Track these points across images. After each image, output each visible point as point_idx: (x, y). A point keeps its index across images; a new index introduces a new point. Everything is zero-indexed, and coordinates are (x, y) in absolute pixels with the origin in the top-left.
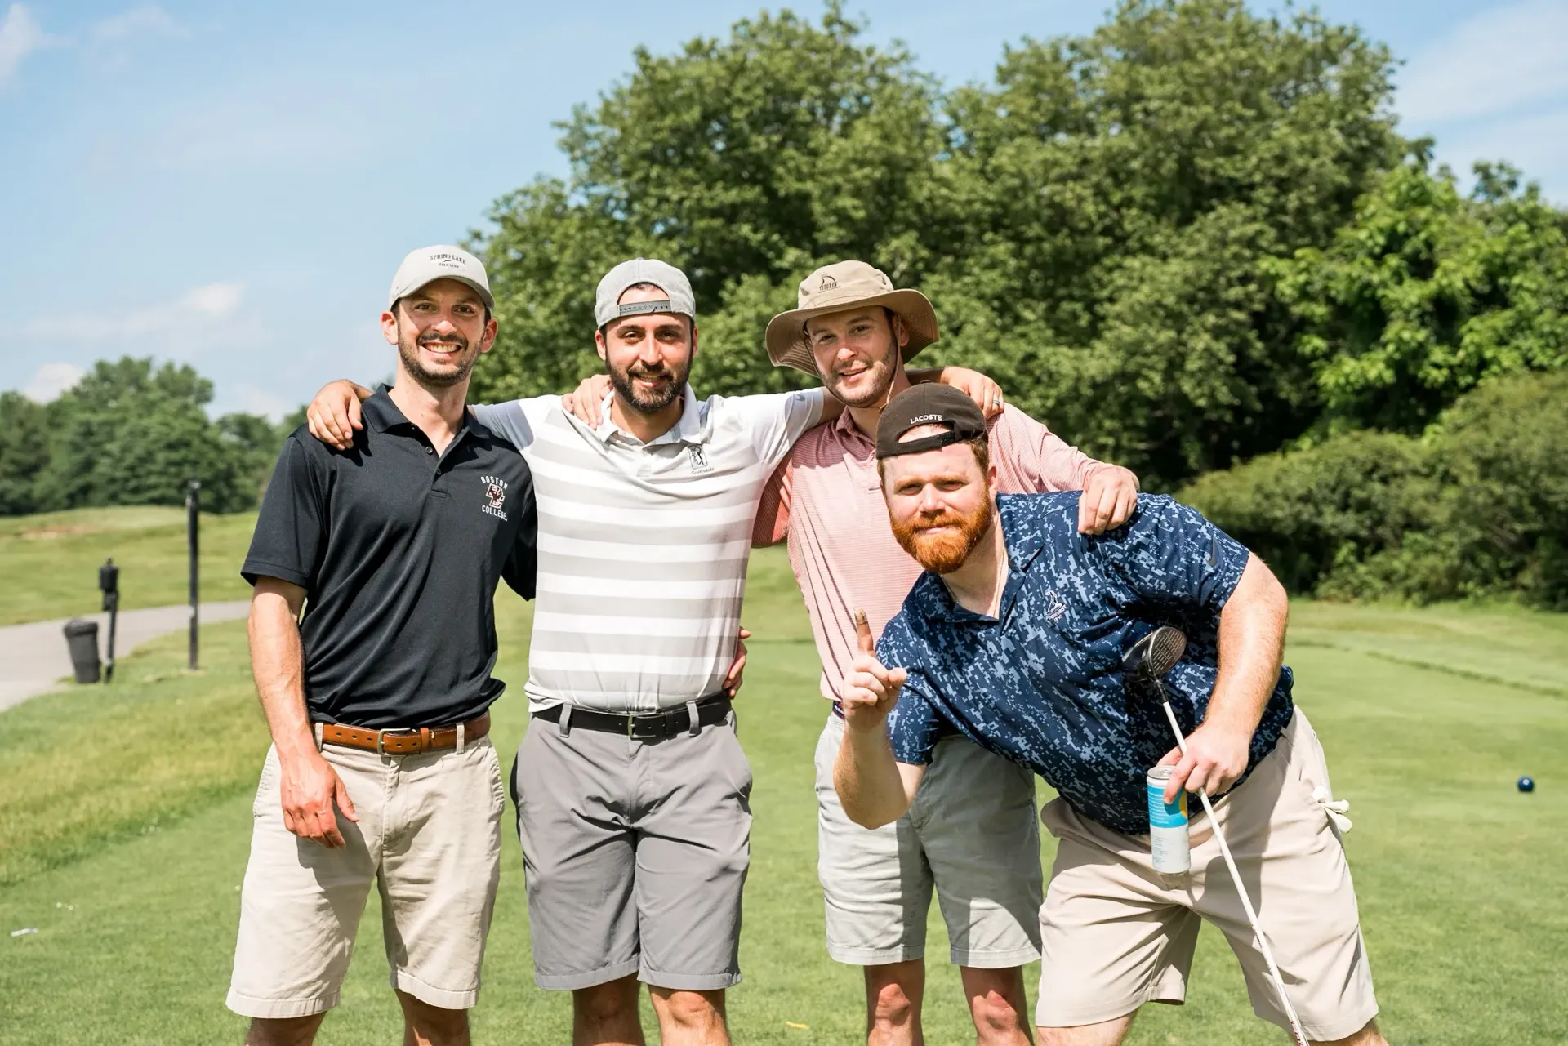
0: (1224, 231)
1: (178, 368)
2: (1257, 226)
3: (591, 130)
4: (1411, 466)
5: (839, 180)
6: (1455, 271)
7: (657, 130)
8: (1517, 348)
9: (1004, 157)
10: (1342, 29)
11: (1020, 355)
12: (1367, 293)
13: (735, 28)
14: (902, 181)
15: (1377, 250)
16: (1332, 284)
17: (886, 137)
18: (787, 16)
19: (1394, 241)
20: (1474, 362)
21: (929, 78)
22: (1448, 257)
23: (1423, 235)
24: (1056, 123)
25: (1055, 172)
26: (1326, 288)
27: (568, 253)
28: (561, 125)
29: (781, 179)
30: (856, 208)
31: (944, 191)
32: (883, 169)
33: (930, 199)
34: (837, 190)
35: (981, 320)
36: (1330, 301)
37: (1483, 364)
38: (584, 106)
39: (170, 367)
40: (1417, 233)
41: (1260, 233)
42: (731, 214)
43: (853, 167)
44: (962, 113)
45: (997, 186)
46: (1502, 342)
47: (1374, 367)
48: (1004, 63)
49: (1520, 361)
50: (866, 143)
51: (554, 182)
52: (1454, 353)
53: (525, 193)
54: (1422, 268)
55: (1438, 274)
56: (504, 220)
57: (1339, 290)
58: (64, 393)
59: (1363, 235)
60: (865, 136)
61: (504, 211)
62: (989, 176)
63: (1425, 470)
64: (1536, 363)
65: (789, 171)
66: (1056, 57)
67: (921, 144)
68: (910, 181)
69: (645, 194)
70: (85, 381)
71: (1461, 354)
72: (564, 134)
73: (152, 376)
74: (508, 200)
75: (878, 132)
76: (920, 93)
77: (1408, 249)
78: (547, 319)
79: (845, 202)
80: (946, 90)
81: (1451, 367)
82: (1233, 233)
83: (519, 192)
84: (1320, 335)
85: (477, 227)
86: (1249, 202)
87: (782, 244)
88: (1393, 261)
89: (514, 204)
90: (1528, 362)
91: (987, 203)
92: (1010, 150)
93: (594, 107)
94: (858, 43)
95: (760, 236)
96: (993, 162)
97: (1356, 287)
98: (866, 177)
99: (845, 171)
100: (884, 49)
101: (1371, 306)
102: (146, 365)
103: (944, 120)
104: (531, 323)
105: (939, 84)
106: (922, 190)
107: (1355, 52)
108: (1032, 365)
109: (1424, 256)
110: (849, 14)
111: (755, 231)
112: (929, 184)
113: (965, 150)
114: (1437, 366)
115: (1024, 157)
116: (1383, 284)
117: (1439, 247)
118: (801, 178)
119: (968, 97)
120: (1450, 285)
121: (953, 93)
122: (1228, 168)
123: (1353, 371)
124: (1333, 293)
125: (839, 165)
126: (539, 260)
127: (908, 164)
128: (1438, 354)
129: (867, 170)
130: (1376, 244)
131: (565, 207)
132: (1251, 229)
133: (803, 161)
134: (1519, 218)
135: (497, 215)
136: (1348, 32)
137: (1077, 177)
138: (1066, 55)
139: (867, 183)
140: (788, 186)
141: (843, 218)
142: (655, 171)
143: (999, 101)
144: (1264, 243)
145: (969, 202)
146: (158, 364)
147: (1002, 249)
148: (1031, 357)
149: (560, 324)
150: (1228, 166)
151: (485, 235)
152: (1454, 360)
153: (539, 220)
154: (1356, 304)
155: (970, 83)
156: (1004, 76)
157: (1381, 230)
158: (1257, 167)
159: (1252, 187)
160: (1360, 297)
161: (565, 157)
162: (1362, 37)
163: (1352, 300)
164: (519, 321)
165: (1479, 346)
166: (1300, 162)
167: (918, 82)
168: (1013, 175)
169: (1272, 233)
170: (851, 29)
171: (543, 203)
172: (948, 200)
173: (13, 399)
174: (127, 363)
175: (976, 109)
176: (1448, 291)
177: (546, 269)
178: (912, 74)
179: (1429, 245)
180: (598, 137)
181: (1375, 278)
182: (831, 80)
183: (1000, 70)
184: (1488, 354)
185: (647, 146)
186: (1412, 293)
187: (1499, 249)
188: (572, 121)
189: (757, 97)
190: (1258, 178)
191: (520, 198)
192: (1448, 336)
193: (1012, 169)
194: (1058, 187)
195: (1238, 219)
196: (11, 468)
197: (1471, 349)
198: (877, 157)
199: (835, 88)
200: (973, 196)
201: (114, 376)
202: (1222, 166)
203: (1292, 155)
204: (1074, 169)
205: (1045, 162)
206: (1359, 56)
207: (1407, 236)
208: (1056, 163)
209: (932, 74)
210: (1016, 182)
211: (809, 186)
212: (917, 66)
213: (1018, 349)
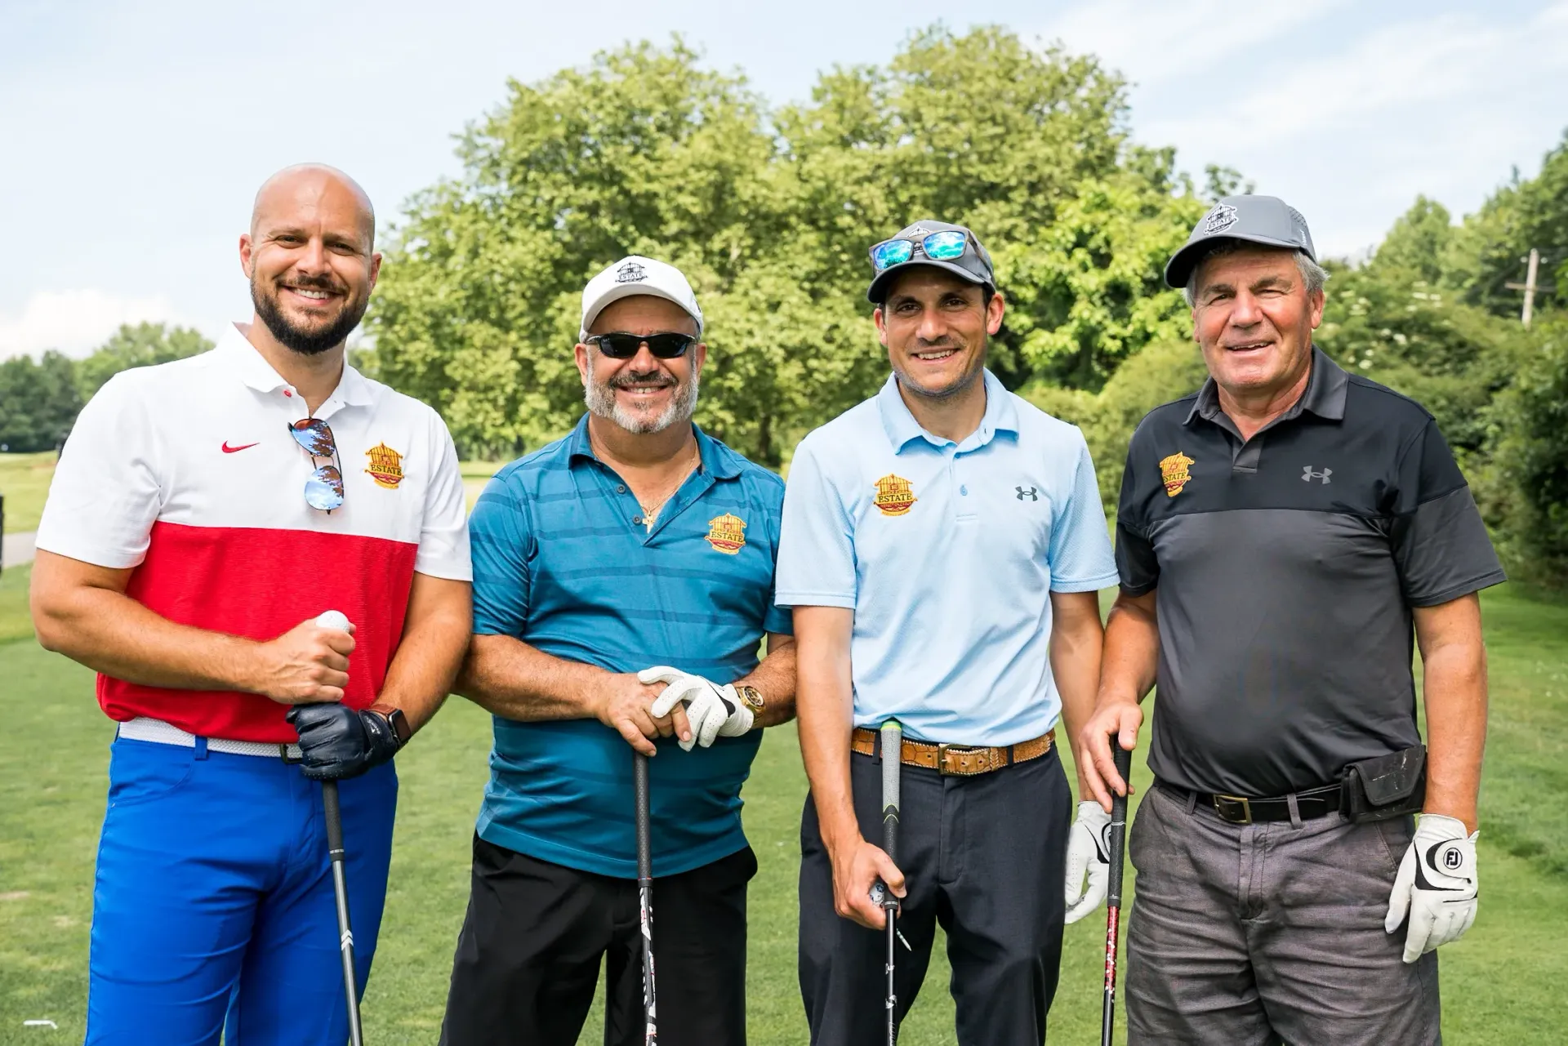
0: (985, 226)
1: (186, 330)
2: (1012, 221)
3: (479, 141)
4: (1083, 416)
5: (681, 182)
6: (1126, 263)
7: (531, 142)
8: (1176, 323)
9: (812, 165)
10: (1084, 59)
11: (826, 326)
12: (1060, 280)
13: (595, 57)
14: (732, 181)
15: (1070, 246)
16: (1034, 273)
17: (718, 147)
18: (645, 46)
19: (1082, 240)
20: (1140, 335)
21: (759, 97)
22: (1122, 251)
23: (1103, 234)
24: (857, 134)
25: (856, 175)
26: (1030, 276)
27: (463, 241)
28: (456, 137)
29: (632, 181)
30: (694, 205)
31: (764, 191)
32: (716, 173)
33: (754, 197)
34: (680, 189)
35: (794, 300)
36: (1035, 285)
37: (1147, 337)
38: (474, 121)
39: (179, 330)
40: (1098, 232)
41: (1015, 226)
42: (593, 210)
43: (692, 171)
44: (785, 125)
45: (808, 187)
46: (1163, 318)
47: (1064, 339)
48: (818, 85)
49: (1176, 334)
50: (702, 151)
51: (454, 183)
52: (1125, 326)
53: (430, 191)
54: (1102, 260)
55: (1113, 265)
56: (413, 214)
57: (1040, 277)
58: (95, 351)
59: (1058, 233)
60: (702, 146)
61: (413, 206)
62: (802, 179)
63: (1094, 419)
64: (1187, 335)
65: (640, 174)
66: (856, 82)
67: (746, 152)
68: (738, 183)
69: (524, 194)
70: (114, 341)
71: (1131, 328)
72: (458, 144)
73: (165, 338)
74: (416, 197)
75: (712, 142)
76: (750, 110)
77: (1092, 244)
78: (448, 296)
79: (685, 200)
80: (771, 108)
81: (1124, 340)
82: (992, 227)
83: (424, 191)
84: (1028, 313)
85: (392, 220)
86: (1008, 200)
87: (636, 234)
88: (1080, 254)
89: (421, 200)
90: (1181, 334)
91: (800, 199)
92: (818, 158)
93: (482, 123)
94: (697, 66)
95: (616, 228)
96: (806, 167)
97: (1053, 276)
98: (702, 179)
99: (684, 174)
100: (726, 72)
101: (1064, 290)
102: (160, 328)
103: (769, 130)
104: (434, 299)
105: (767, 102)
106: (745, 189)
107: (1096, 78)
108: (836, 334)
109: (1103, 251)
110: (690, 45)
111: (613, 223)
112: (753, 186)
113: (787, 156)
114: (1113, 337)
115: (828, 164)
116: (1072, 273)
117: (1114, 244)
118: (649, 179)
119: (789, 111)
120: (1122, 274)
121: (777, 110)
122: (989, 175)
123: (1047, 344)
124: (1036, 280)
125: (680, 169)
126: (441, 247)
127: (736, 169)
128: (1114, 328)
129: (703, 173)
130: (1068, 241)
131: (462, 203)
132: (1008, 223)
133: (650, 167)
134: (1182, 219)
135: (408, 210)
136: (1091, 62)
137: (870, 180)
138: (865, 79)
139: (703, 184)
140: (638, 187)
141: (682, 213)
142: (532, 175)
143: (814, 117)
144: (1017, 234)
145: (786, 200)
146: (170, 327)
147: (811, 238)
148: (836, 327)
149: (458, 300)
150: (989, 173)
151: (399, 226)
152: (1128, 332)
153: (439, 214)
154: (1052, 289)
155: (792, 101)
156: (818, 95)
157: (1072, 230)
158: (1014, 173)
159: (1010, 189)
160: (1055, 284)
161: (461, 162)
162: (1100, 65)
163: (1049, 287)
164: (426, 299)
165: (1143, 322)
166: (1047, 170)
167: (751, 99)
168: (820, 179)
169: (1025, 226)
170: (692, 57)
171: (445, 198)
172: (766, 198)
173: (53, 356)
174: (145, 327)
175: (795, 121)
176: (1121, 280)
177: (446, 253)
178: (747, 95)
179: (1108, 242)
180: (486, 146)
181: (1066, 269)
182: (677, 99)
183: (814, 90)
184: (1150, 329)
185: (525, 155)
186: (1093, 280)
187: (1162, 245)
188: (464, 133)
189: (609, 114)
190: (1013, 182)
191: (426, 195)
192: (1121, 314)
193: (820, 174)
194: (856, 188)
195: (997, 215)
196: (52, 413)
197: (1138, 325)
198: (711, 164)
199: (682, 105)
200: (788, 196)
201: (135, 337)
202: (985, 173)
203: (1038, 164)
204: (869, 173)
205: (846, 168)
206: (1099, 81)
207: (1091, 234)
208: (854, 168)
209: (761, 94)
210: (822, 184)
211: (655, 187)
212: (751, 87)
213: (826, 320)
